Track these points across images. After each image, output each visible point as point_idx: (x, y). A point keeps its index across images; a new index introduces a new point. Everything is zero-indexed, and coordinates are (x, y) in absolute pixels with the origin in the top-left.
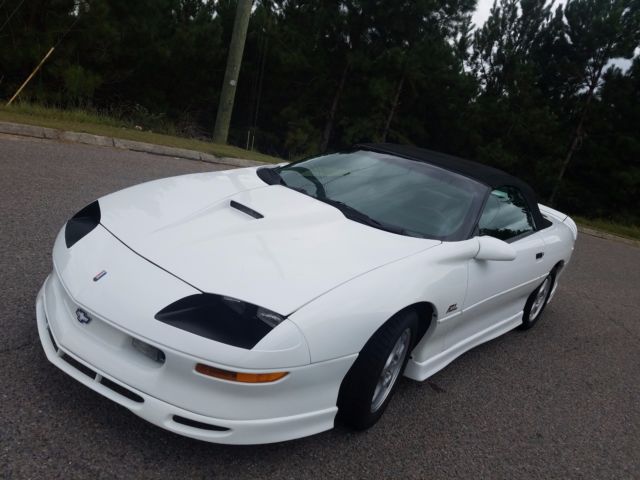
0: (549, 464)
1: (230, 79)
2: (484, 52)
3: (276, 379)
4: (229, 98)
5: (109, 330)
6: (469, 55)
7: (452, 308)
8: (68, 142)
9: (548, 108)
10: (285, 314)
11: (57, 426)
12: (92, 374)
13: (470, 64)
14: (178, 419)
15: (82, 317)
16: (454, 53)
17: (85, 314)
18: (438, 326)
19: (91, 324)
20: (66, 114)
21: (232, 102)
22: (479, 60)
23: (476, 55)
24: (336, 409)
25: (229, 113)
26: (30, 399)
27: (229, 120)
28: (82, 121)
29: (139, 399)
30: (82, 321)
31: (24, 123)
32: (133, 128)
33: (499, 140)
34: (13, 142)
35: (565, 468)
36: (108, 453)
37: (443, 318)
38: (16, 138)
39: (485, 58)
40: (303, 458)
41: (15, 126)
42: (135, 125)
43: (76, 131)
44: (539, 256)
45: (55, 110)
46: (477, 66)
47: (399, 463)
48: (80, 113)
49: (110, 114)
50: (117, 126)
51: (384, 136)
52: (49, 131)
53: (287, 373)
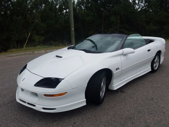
0: (154, 105)
1: (72, 28)
2: (141, 1)
3: (65, 94)
4: (73, 33)
5: (28, 91)
6: (137, 3)
7: (117, 69)
8: (35, 54)
9: (163, 10)
10: (63, 78)
11: (20, 116)
12: (25, 102)
13: (138, 6)
14: (44, 109)
15: (22, 90)
16: (132, 4)
17: (22, 89)
18: (114, 74)
19: (24, 91)
20: (35, 48)
21: (74, 34)
22: (140, 4)
23: (139, 2)
24: (85, 99)
25: (74, 37)
26: (15, 111)
27: (74, 39)
28: (39, 48)
29: (35, 106)
30: (22, 91)
31: (25, 52)
32: (52, 47)
33: (151, 23)
34: (23, 57)
35: (159, 106)
36: (31, 120)
37: (114, 72)
38: (23, 56)
39: (141, 2)
40: (80, 114)
41: (23, 53)
42: (52, 46)
43: (37, 51)
44: (149, 50)
45: (33, 47)
46: (140, 5)
47: (107, 112)
48: (39, 47)
49: (46, 45)
50: (48, 47)
51: (118, 31)
52: (31, 52)
53: (67, 92)
